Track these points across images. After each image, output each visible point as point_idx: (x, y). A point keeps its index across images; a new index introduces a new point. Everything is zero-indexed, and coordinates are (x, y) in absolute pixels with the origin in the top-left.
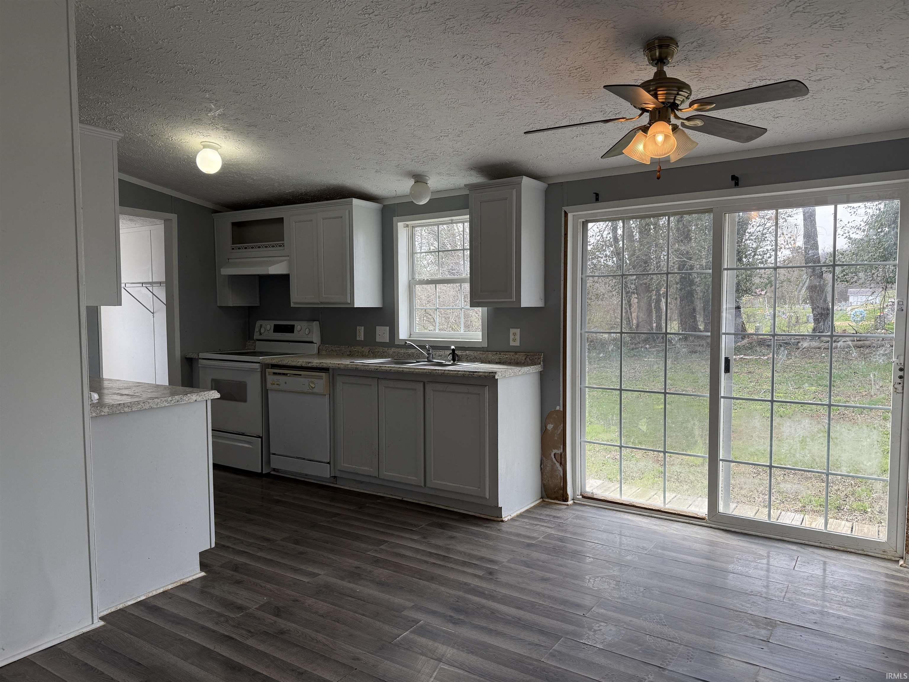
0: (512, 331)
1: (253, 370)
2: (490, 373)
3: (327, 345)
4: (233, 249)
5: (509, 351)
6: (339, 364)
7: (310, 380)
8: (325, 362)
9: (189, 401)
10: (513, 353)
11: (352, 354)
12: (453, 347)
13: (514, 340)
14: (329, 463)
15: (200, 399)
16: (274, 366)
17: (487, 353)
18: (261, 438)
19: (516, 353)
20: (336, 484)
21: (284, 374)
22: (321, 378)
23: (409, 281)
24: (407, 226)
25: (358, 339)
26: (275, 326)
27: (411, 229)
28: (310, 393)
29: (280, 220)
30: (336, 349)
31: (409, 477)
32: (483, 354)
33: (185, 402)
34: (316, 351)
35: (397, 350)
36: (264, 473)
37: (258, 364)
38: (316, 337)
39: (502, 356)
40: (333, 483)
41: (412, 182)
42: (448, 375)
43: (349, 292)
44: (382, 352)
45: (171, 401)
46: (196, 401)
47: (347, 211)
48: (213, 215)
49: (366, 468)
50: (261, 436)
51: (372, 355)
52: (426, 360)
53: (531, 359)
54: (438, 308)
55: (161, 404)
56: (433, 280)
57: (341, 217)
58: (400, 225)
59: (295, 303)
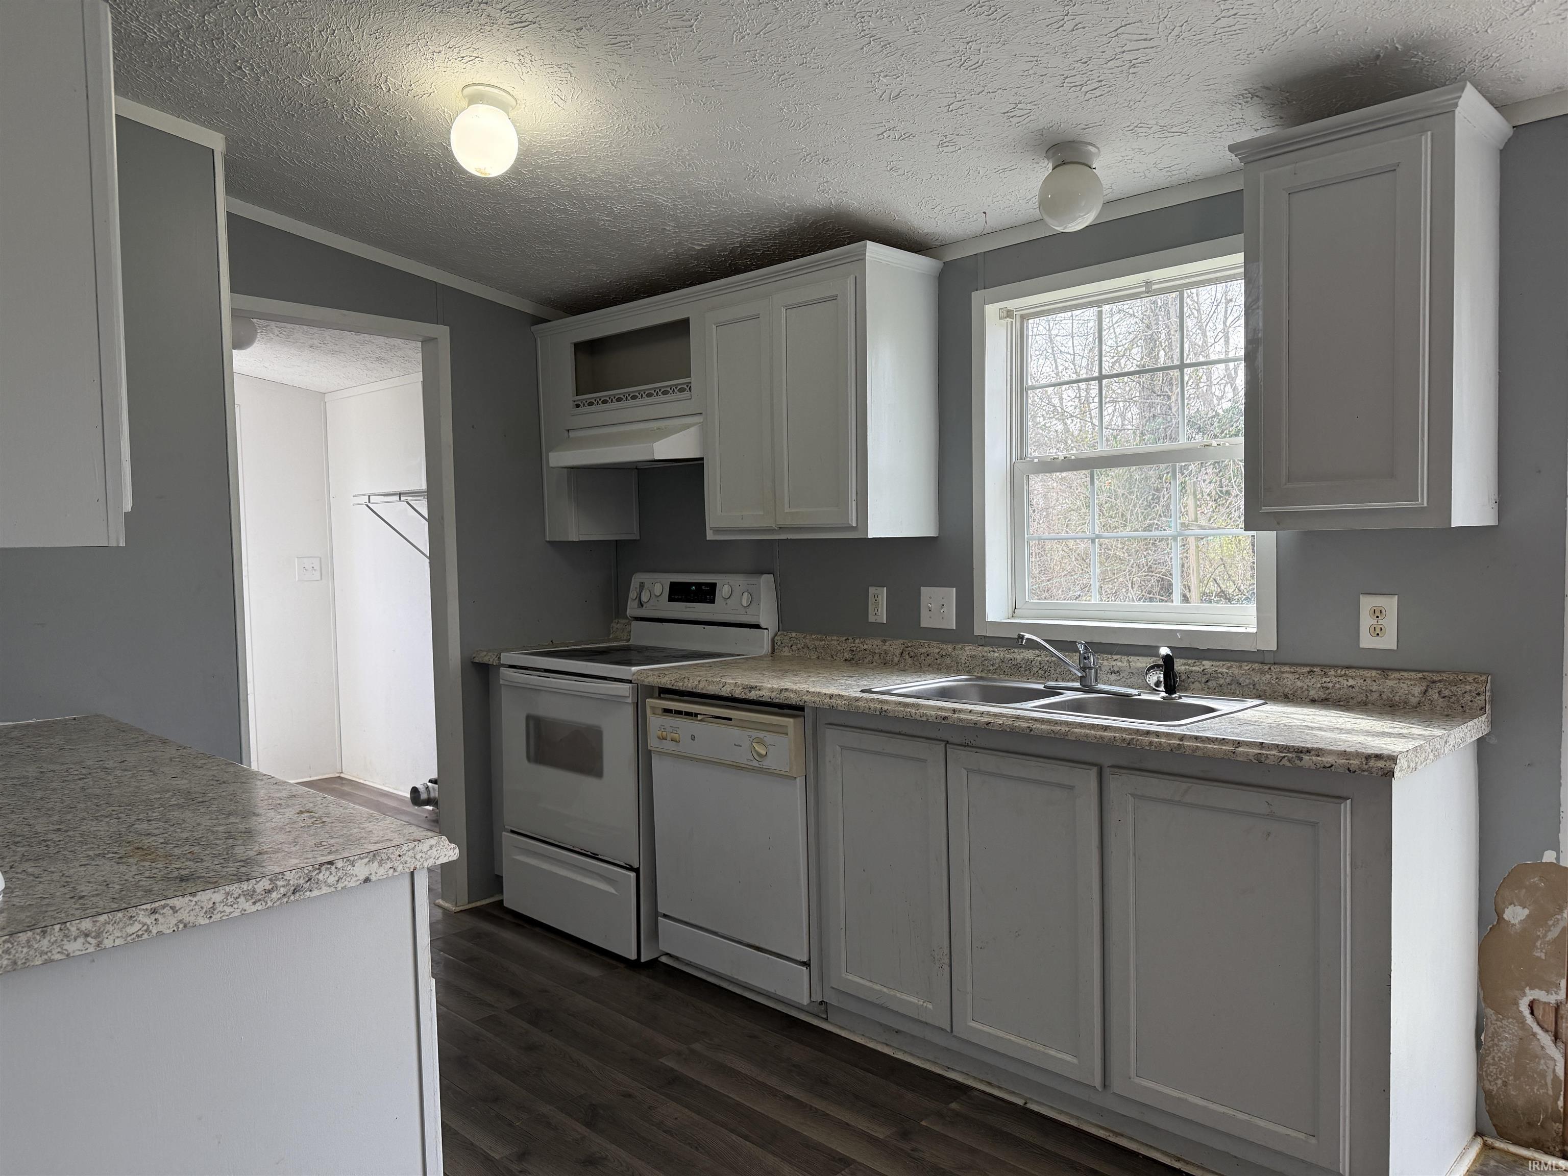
0: (1367, 603)
1: (616, 700)
2: (1368, 757)
3: (794, 634)
4: (578, 406)
5: (1356, 665)
6: (831, 696)
7: (755, 734)
8: (794, 687)
9: (340, 885)
10: (1374, 673)
11: (857, 658)
12: (1164, 651)
13: (1377, 632)
14: (806, 964)
15: (381, 871)
16: (665, 692)
17: (1276, 669)
18: (637, 871)
19: (1385, 671)
20: (826, 1019)
21: (688, 714)
22: (781, 731)
23: (1013, 466)
24: (1009, 314)
25: (872, 619)
26: (673, 585)
27: (1018, 324)
28: (753, 770)
29: (681, 328)
30: (817, 643)
31: (1052, 1052)
32: (1263, 673)
33: (325, 890)
34: (766, 648)
35: (980, 651)
36: (643, 960)
37: (628, 686)
38: (767, 615)
39: (1335, 680)
40: (817, 1016)
41: (1045, 168)
42: (1198, 753)
43: (854, 497)
44: (937, 656)
45: (269, 892)
46: (367, 880)
47: (851, 279)
48: (533, 328)
49: (913, 1000)
50: (636, 866)
51: (909, 661)
52: (1077, 685)
53: (1446, 693)
54: (1099, 537)
55: (228, 910)
56: (1082, 459)
57: (834, 298)
58: (992, 311)
59: (717, 531)
